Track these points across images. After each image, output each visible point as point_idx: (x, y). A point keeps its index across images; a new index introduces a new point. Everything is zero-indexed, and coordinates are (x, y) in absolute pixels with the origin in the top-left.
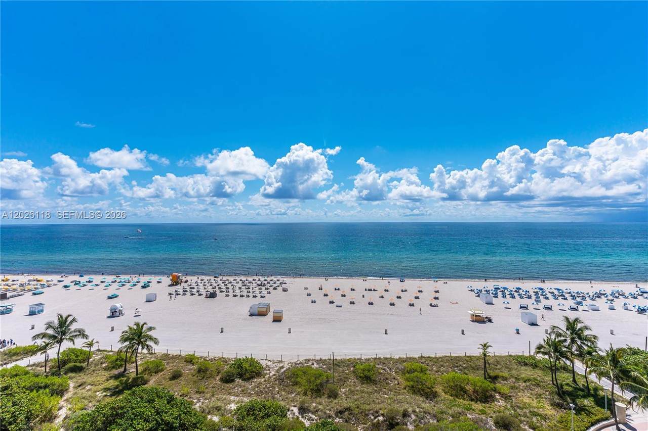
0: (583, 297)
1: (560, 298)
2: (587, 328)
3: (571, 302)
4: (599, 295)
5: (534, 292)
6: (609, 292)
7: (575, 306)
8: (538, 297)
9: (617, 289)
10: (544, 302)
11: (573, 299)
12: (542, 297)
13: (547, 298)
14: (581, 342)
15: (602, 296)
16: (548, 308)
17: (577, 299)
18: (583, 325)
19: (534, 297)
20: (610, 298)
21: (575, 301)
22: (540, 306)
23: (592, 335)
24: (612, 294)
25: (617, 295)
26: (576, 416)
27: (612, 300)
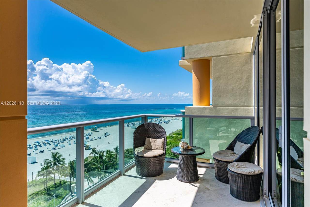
0: (58, 142)
1: (47, 145)
2: (61, 156)
3: (53, 146)
4: (65, 140)
5: (34, 145)
6: (68, 138)
7: (55, 147)
8: (36, 147)
9: (71, 135)
10: (40, 149)
11: (54, 144)
12: (38, 147)
13: (41, 147)
14: (58, 163)
15: (66, 140)
16: (42, 152)
17: (56, 143)
18: (59, 154)
19: (34, 148)
20: (69, 140)
21: (55, 145)
22: (38, 151)
23: (62, 158)
24: (70, 138)
25: (72, 138)
26: (56, 200)
27: (70, 141)
